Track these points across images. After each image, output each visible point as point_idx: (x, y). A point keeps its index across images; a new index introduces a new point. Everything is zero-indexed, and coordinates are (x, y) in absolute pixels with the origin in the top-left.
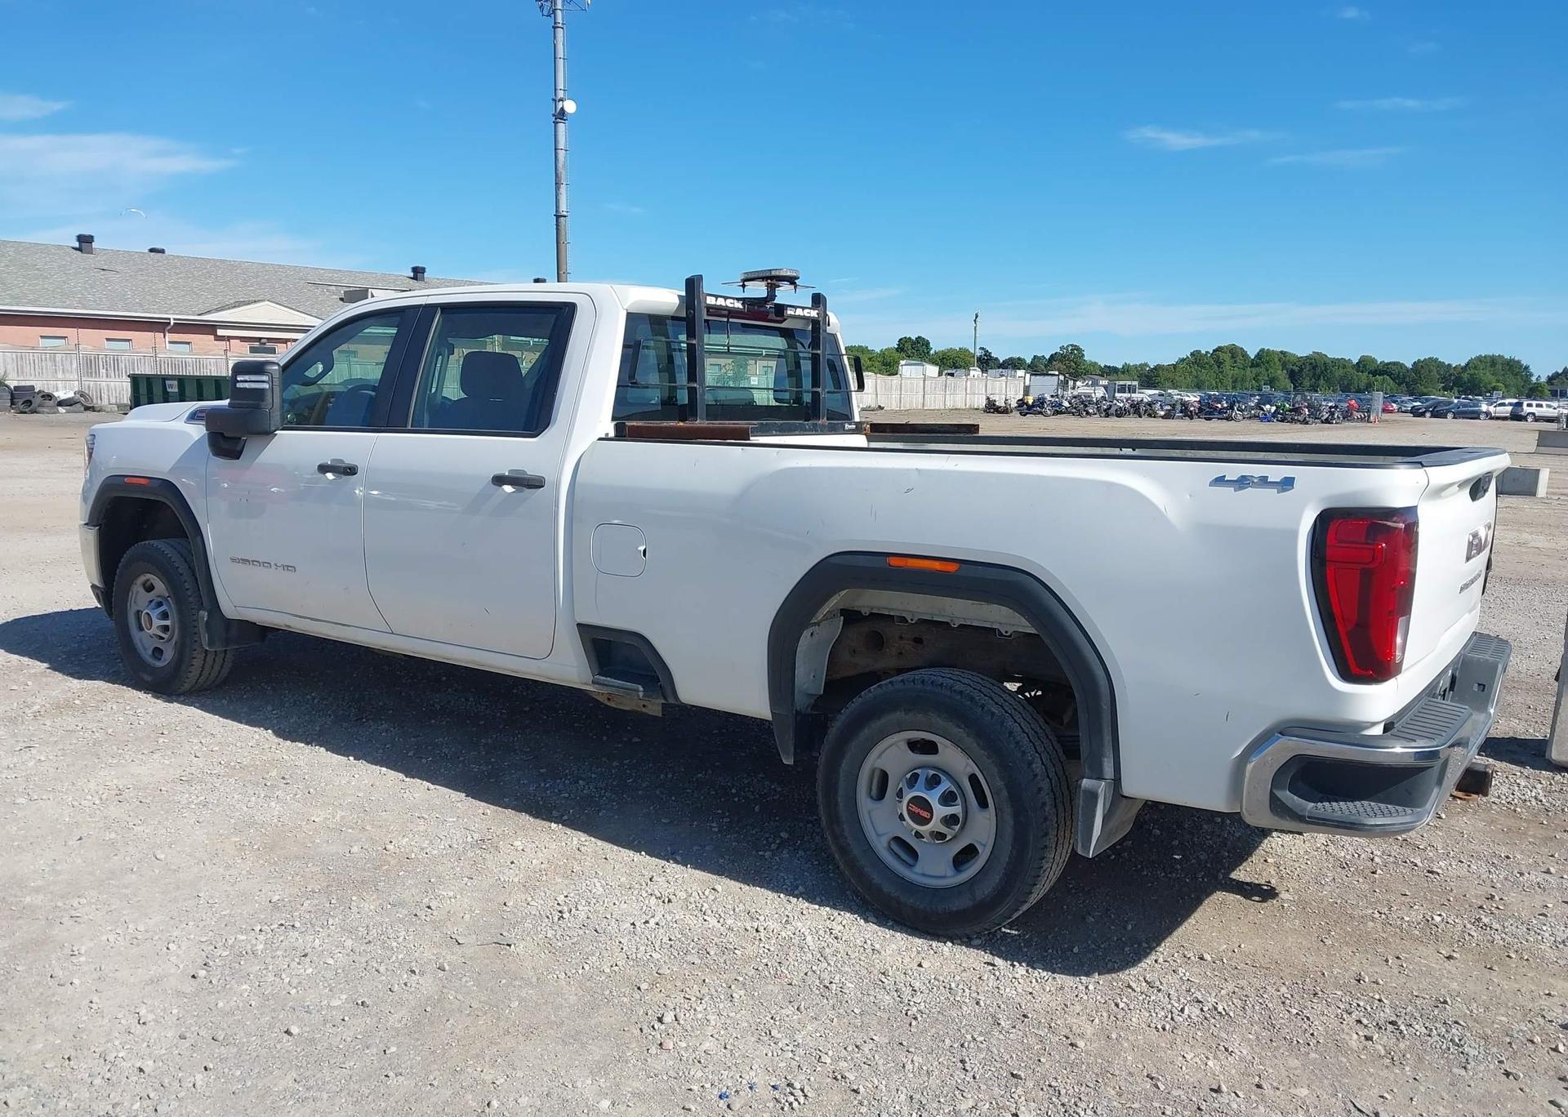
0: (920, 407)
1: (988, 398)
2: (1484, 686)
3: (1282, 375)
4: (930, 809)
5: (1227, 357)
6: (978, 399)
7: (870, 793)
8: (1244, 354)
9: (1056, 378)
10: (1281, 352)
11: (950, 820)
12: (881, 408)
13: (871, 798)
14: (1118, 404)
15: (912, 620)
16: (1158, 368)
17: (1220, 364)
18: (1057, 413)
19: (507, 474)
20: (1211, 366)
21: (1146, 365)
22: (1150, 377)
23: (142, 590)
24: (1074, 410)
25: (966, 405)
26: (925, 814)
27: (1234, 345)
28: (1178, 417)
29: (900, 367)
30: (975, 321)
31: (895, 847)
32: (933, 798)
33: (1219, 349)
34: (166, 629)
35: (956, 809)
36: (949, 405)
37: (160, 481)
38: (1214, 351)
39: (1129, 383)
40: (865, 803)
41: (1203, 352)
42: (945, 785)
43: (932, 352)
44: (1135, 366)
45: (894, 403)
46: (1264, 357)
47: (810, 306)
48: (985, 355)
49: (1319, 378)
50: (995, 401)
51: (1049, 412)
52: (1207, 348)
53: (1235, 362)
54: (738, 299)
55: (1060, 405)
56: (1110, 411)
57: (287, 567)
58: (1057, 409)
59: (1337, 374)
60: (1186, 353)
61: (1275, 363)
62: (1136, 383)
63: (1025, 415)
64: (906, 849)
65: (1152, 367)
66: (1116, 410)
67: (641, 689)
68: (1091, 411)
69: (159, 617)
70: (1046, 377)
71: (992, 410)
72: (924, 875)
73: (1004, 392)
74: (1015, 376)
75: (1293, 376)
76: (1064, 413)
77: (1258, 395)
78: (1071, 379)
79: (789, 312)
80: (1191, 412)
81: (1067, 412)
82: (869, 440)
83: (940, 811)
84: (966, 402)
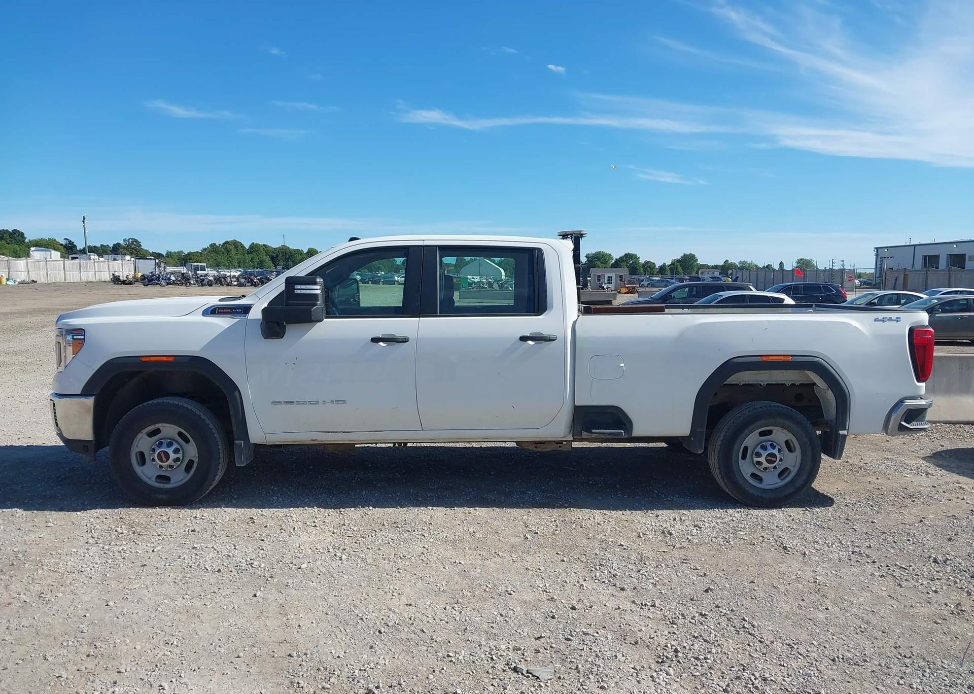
0: (63, 280)
1: (113, 275)
3: (267, 259)
5: (232, 247)
6: (104, 275)
8: (243, 246)
9: (154, 261)
10: (264, 245)
12: (34, 282)
14: (209, 278)
16: (189, 254)
17: (228, 252)
18: (168, 284)
19: (529, 335)
20: (223, 253)
21: (182, 252)
23: (147, 436)
24: (179, 282)
25: (96, 279)
27: (235, 240)
28: (248, 286)
29: (31, 252)
30: (83, 221)
33: (226, 243)
36: (84, 279)
37: (190, 357)
38: (223, 244)
39: (200, 264)
41: (217, 245)
43: (27, 241)
44: (175, 253)
45: (42, 277)
46: (254, 248)
48: (69, 244)
49: (288, 261)
50: (119, 276)
51: (164, 284)
52: (219, 242)
53: (237, 250)
55: (169, 279)
56: (204, 283)
58: (167, 281)
59: (298, 258)
60: (207, 245)
61: (261, 251)
62: (205, 264)
63: (147, 286)
65: (186, 253)
66: (208, 282)
68: (192, 282)
70: (147, 261)
71: (120, 283)
72: (764, 485)
73: (121, 270)
74: (125, 260)
75: (273, 259)
76: (171, 284)
77: (276, 271)
78: (162, 262)
81: (174, 283)
84: (95, 277)
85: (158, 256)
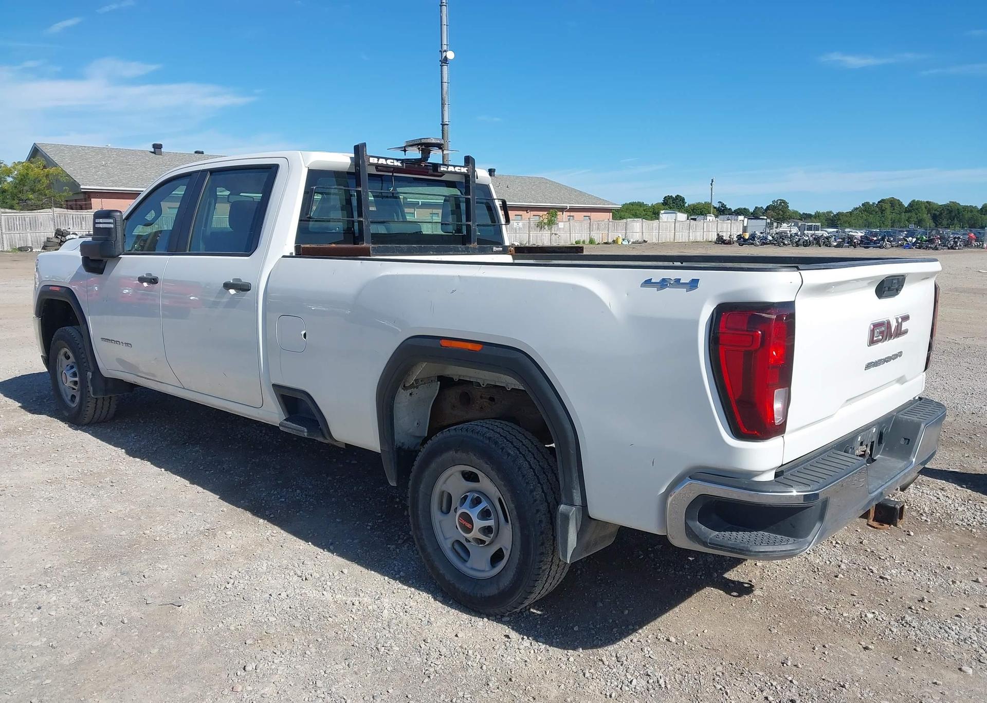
0: (672, 240)
1: (718, 235)
2: (909, 440)
3: (927, 217)
4: (471, 522)
5: (888, 206)
6: (712, 235)
7: (441, 509)
8: (900, 204)
9: (765, 221)
10: (927, 202)
11: (487, 530)
12: (645, 241)
13: (442, 512)
14: (805, 238)
15: (483, 385)
16: (838, 214)
17: (882, 211)
18: (764, 244)
19: (232, 282)
20: (876, 213)
21: (831, 212)
22: (833, 220)
23: (63, 358)
24: (775, 242)
25: (703, 239)
26: (469, 526)
27: (893, 198)
28: (846, 247)
29: (661, 215)
30: (711, 184)
31: (457, 547)
32: (474, 514)
33: (882, 201)
34: (75, 383)
35: (490, 523)
36: (692, 239)
37: (65, 289)
38: (879, 202)
39: (814, 224)
40: (436, 515)
41: (871, 203)
42: (484, 505)
43: (686, 205)
44: (824, 213)
45: (654, 238)
46: (914, 206)
47: (463, 165)
48: (722, 206)
49: (954, 219)
50: (723, 236)
51: (758, 243)
52: (874, 200)
53: (894, 209)
54: (397, 160)
55: (766, 239)
56: (800, 243)
57: (127, 344)
58: (764, 241)
59: (966, 216)
60: (858, 204)
61: (922, 210)
62: (819, 224)
63: (742, 246)
64: (462, 549)
65: (835, 214)
66: (804, 242)
67: (306, 430)
68: (786, 242)
69: (71, 375)
70: (758, 221)
71: (720, 242)
72: (472, 569)
73: (729, 230)
74: (737, 220)
75: (935, 218)
76: (769, 244)
77: (906, 231)
78: (775, 222)
79: (442, 169)
80: (855, 243)
81: (771, 243)
82: (514, 259)
83: (478, 524)
84: (703, 237)
85: (806, 217)
